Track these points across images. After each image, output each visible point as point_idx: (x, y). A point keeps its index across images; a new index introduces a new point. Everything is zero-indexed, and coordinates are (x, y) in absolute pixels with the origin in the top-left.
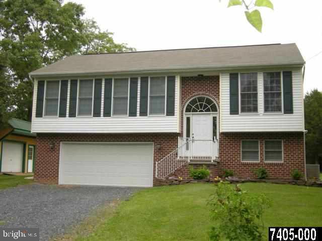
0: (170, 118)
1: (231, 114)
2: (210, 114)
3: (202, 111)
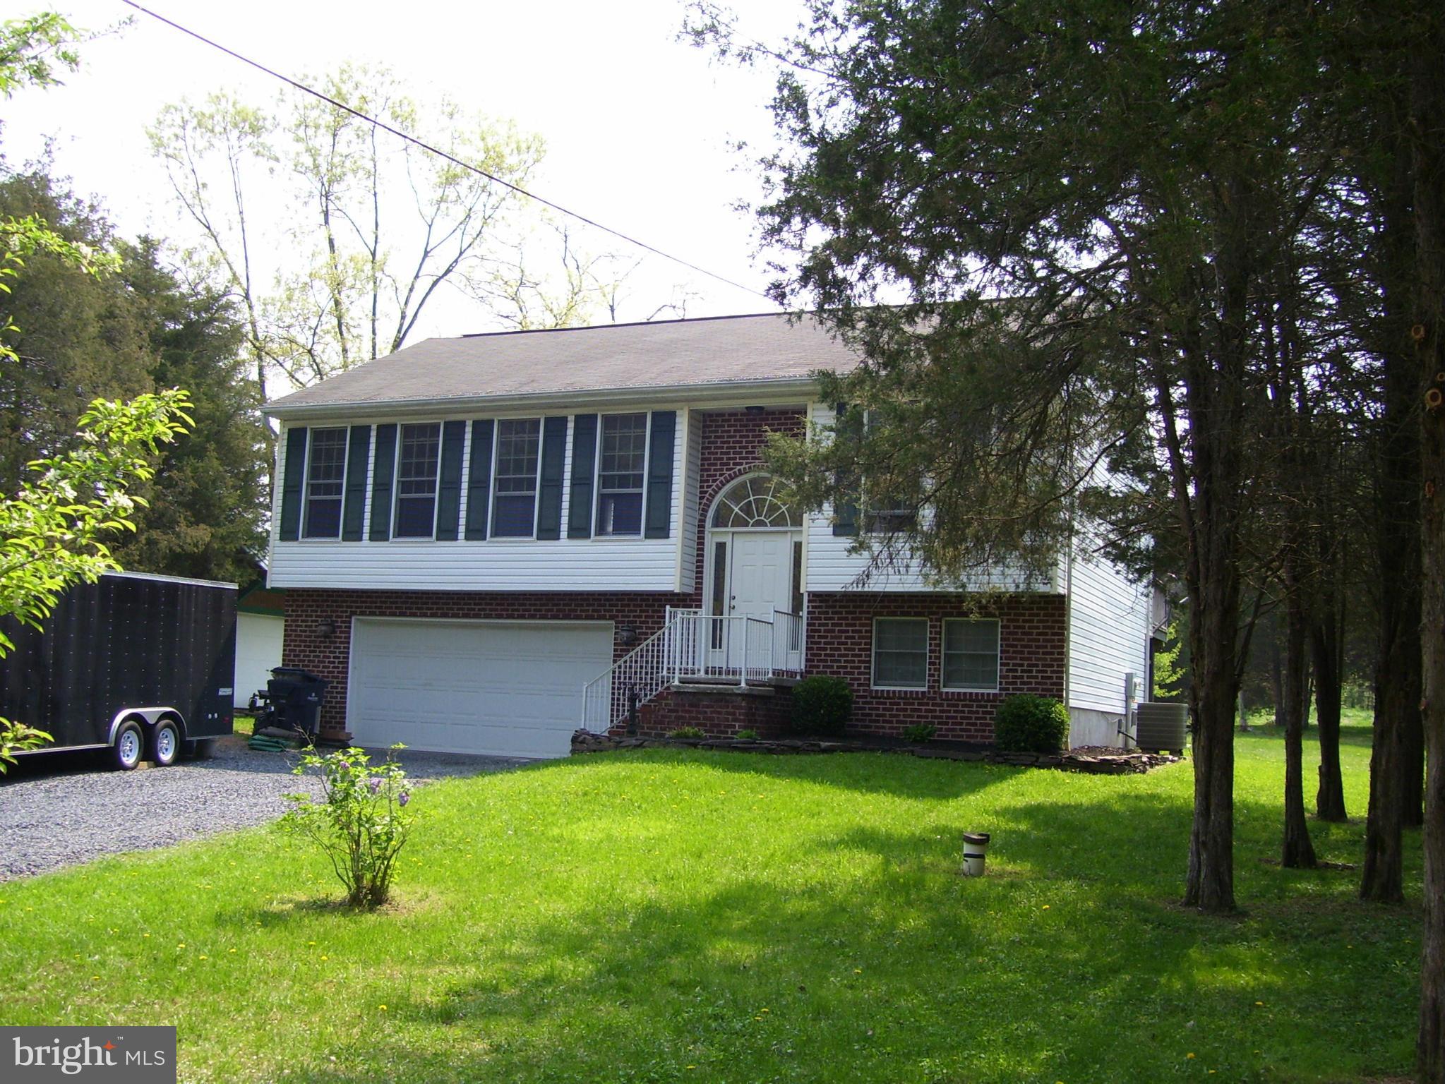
0: (655, 545)
1: (835, 534)
2: (786, 532)
3: (760, 523)
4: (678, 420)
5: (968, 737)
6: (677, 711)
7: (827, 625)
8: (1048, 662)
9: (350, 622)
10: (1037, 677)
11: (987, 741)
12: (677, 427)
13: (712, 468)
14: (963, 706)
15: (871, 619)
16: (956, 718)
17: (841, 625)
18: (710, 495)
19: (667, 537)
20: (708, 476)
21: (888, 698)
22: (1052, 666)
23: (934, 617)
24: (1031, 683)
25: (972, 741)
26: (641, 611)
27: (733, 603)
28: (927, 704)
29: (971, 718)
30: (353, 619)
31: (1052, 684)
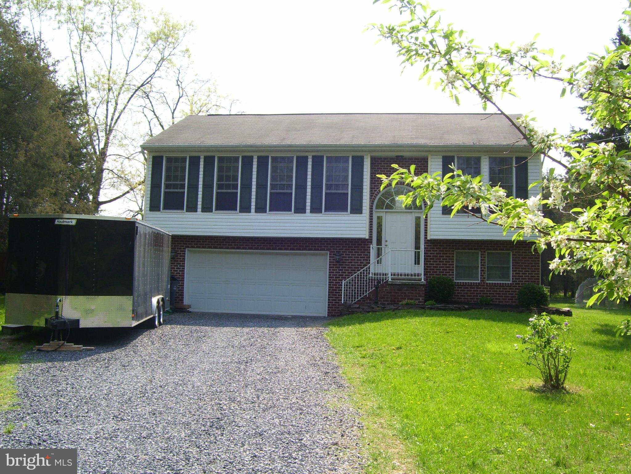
4: (365, 160)
5: (499, 302)
6: (391, 293)
7: (434, 254)
8: (533, 270)
9: (185, 251)
10: (529, 276)
11: (507, 303)
12: (365, 163)
13: (377, 182)
14: (497, 289)
15: (453, 251)
16: (494, 294)
17: (440, 254)
18: (376, 194)
19: (361, 213)
20: (374, 186)
21: (463, 285)
22: (535, 271)
23: (483, 250)
24: (526, 279)
25: (501, 304)
26: (343, 247)
27: (387, 243)
28: (481, 288)
29: (500, 294)
30: (186, 250)
31: (535, 279)
